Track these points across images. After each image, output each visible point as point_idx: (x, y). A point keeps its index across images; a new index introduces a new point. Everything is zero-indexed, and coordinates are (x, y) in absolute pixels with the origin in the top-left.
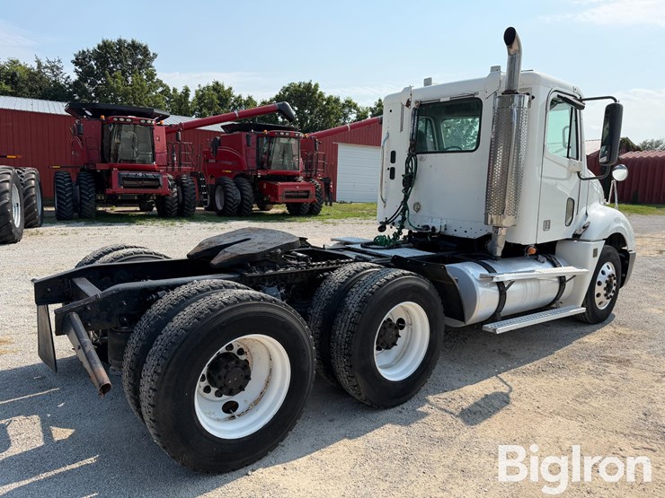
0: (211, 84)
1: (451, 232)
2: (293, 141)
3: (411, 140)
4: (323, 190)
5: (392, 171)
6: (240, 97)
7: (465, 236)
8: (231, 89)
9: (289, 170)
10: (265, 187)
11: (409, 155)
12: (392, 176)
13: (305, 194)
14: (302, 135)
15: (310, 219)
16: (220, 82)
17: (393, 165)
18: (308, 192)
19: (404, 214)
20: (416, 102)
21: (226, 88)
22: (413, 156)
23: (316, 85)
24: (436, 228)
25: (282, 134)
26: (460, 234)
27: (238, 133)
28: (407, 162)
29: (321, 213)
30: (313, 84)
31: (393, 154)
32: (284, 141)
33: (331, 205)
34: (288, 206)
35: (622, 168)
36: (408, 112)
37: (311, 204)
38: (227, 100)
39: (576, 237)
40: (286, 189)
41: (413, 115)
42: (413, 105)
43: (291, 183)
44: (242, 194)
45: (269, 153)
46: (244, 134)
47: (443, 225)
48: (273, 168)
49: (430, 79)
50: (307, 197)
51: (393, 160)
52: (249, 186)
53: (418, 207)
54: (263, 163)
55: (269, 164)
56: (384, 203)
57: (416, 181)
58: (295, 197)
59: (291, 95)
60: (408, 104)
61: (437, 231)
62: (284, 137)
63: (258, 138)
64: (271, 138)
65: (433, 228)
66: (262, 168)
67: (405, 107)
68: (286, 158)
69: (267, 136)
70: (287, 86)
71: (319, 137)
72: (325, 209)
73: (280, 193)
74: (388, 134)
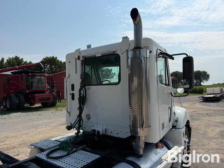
0: (14, 57)
1: (109, 133)
2: (42, 77)
3: (81, 78)
4: (57, 96)
5: (73, 95)
6: (26, 62)
7: (117, 136)
8: (22, 59)
9: (41, 89)
10: (30, 96)
11: (81, 86)
12: (73, 98)
13: (48, 98)
14: (47, 75)
15: (51, 109)
16: (18, 56)
17: (72, 92)
18: (50, 97)
19: (80, 123)
20: (83, 57)
21: (20, 58)
22: (83, 87)
23: (56, 58)
24: (100, 131)
25: (37, 75)
26: (115, 135)
27: (18, 75)
28: (80, 91)
29: (57, 105)
30: (55, 57)
31: (73, 86)
32: (38, 77)
33: (60, 102)
34: (42, 103)
35: (181, 87)
36: (79, 63)
37: (51, 102)
38: (21, 63)
39: (174, 127)
40: (39, 97)
41: (82, 64)
42: (81, 59)
43: (43, 94)
44: (19, 101)
45: (32, 83)
46: (20, 75)
47: (104, 129)
48: (34, 89)
49: (90, 45)
50: (49, 100)
51: (73, 89)
52: (23, 97)
53: (88, 117)
54: (29, 86)
55: (32, 87)
56: (69, 114)
57: (86, 101)
58: (44, 100)
59: (47, 61)
60: (79, 58)
61: (101, 134)
62: (38, 76)
63: (27, 77)
64: (33, 77)
65: (98, 132)
66: (29, 89)
67: (77, 60)
68: (39, 84)
69: (31, 76)
70: (45, 58)
71: (54, 75)
72: (58, 104)
73: (36, 99)
74: (69, 74)
